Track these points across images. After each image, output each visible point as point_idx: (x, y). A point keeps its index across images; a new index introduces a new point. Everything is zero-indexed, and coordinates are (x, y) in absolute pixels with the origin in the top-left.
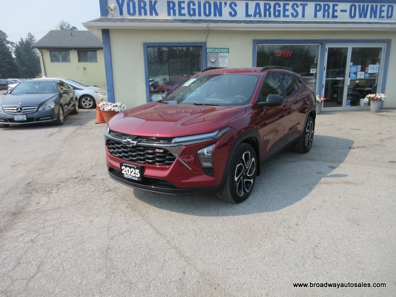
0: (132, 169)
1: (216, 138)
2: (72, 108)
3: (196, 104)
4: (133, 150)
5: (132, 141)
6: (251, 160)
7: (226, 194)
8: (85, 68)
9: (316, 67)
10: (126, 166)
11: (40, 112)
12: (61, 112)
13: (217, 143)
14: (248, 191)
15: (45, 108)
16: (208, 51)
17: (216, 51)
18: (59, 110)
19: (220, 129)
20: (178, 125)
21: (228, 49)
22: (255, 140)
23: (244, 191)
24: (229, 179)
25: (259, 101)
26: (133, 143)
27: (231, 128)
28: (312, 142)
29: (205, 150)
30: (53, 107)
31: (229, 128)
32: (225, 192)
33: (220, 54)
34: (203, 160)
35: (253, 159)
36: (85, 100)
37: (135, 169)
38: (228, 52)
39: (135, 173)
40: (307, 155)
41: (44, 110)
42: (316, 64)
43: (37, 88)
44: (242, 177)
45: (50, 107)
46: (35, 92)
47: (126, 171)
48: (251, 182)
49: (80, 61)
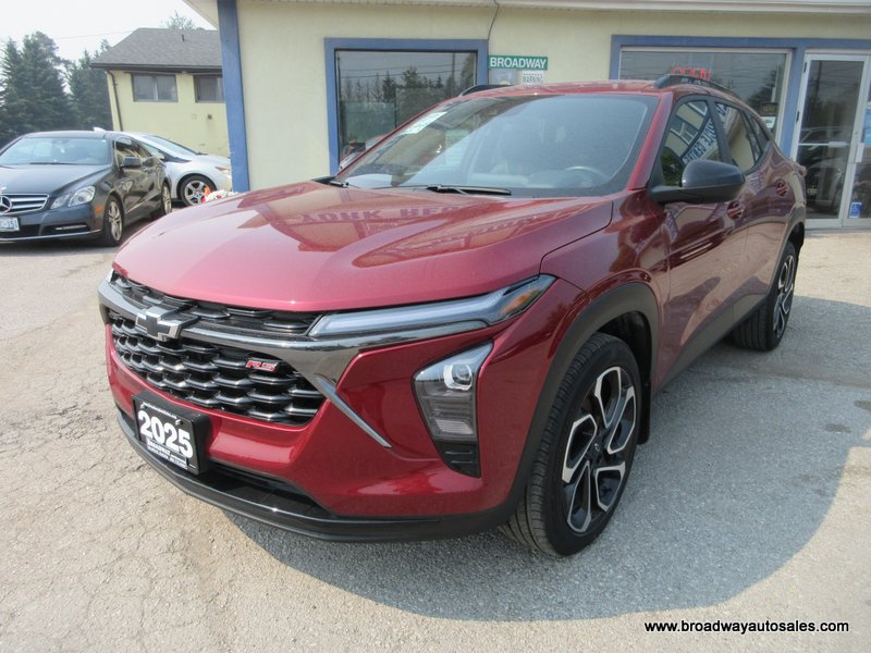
0: (168, 426)
1: (492, 318)
2: (154, 205)
3: (434, 189)
4: (171, 351)
5: (164, 317)
6: (624, 395)
7: (525, 530)
8: (210, 117)
9: (775, 114)
10: (151, 413)
11: (56, 210)
12: (115, 213)
13: (499, 342)
14: (605, 508)
15: (68, 201)
16: (493, 62)
17: (515, 63)
18: (108, 208)
19: (513, 284)
20: (344, 262)
21: (546, 58)
22: (640, 322)
23: (595, 507)
24: (539, 480)
25: (654, 182)
26: (166, 330)
27: (557, 278)
28: (787, 316)
29: (447, 371)
30: (89, 198)
31: (551, 279)
32: (523, 523)
33: (525, 72)
34: (437, 411)
35: (631, 392)
36: (192, 188)
37: (177, 428)
38: (546, 68)
39: (176, 442)
40: (774, 358)
41: (66, 205)
42: (776, 105)
43: (63, 151)
44: (588, 463)
45: (81, 199)
46: (55, 161)
47: (150, 429)
48: (618, 472)
49: (199, 98)
